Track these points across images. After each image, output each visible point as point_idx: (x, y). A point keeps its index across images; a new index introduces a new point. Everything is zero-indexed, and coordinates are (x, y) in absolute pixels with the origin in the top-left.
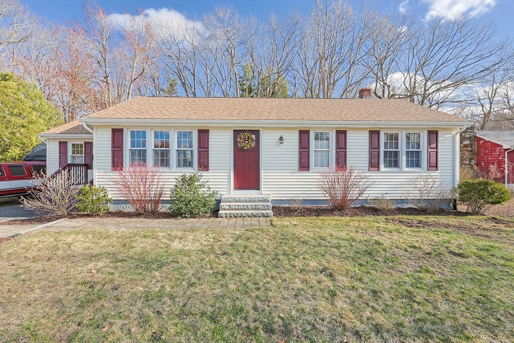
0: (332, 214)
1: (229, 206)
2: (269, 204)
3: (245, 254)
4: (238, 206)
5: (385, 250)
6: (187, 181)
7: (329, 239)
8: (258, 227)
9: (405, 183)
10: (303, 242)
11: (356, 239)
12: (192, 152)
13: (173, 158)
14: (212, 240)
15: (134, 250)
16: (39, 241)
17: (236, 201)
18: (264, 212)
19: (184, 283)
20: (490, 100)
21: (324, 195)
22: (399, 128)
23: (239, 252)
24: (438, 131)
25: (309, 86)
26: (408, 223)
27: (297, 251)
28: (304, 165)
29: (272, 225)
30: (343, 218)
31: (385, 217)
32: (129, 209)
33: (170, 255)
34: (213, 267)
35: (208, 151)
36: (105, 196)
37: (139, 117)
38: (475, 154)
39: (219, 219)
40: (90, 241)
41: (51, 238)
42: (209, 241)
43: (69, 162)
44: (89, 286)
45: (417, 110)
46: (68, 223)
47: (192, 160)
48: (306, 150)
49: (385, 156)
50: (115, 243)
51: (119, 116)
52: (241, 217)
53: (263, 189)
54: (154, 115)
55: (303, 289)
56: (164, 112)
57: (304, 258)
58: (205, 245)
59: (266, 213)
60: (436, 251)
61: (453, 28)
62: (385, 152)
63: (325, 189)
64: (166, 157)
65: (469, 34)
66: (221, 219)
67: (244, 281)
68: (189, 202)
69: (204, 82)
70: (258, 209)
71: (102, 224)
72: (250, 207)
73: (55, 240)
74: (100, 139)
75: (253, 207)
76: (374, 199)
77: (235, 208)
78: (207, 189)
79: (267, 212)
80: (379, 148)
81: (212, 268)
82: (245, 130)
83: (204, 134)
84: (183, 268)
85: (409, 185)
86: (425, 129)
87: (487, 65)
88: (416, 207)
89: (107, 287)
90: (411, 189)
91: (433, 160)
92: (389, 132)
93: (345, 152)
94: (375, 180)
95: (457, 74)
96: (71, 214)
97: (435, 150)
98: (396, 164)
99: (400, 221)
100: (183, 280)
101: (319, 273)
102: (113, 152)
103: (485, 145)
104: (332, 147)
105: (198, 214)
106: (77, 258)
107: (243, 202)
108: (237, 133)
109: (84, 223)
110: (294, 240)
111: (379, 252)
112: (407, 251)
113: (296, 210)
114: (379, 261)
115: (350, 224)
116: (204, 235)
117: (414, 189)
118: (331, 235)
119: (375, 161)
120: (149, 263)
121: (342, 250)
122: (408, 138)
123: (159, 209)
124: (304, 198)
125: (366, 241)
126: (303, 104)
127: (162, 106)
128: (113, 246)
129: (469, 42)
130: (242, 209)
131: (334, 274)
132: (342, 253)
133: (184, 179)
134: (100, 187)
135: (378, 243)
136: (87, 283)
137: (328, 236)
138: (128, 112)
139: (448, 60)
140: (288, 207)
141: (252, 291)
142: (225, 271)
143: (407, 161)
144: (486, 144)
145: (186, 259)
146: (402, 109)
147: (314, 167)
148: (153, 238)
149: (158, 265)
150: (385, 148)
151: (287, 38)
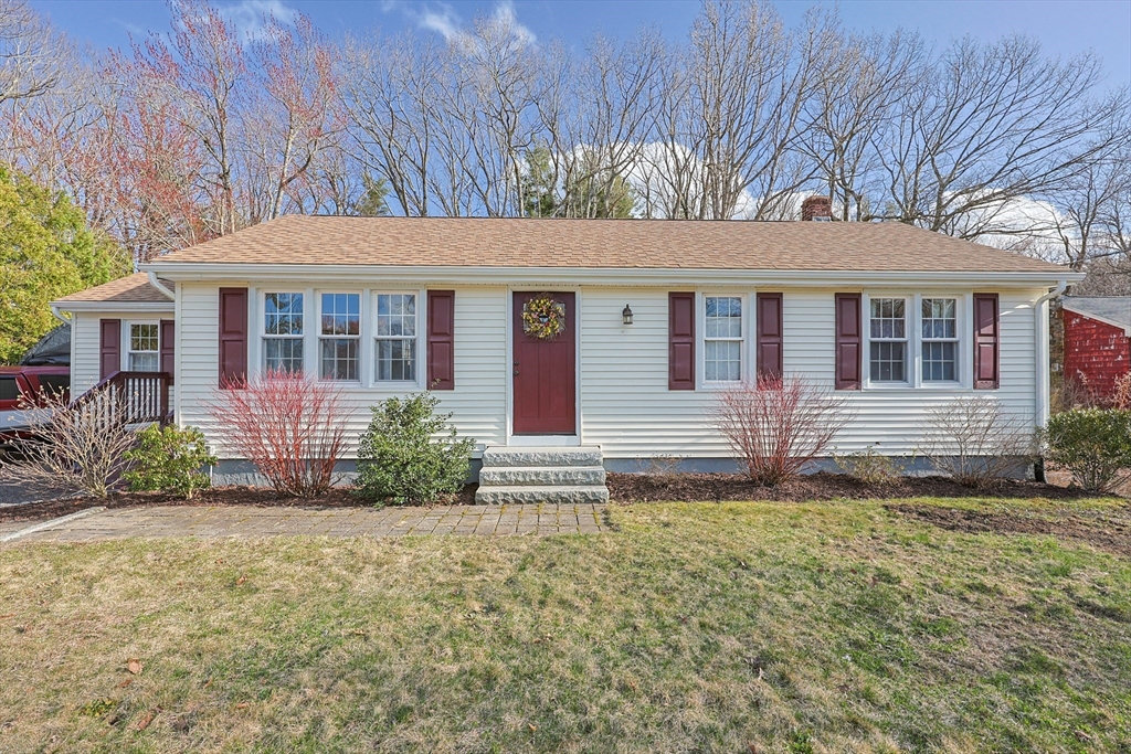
0: (750, 493)
1: (503, 475)
2: (600, 469)
3: (546, 612)
4: (524, 474)
5: (907, 598)
6: (399, 415)
7: (756, 563)
8: (573, 531)
9: (922, 418)
10: (693, 575)
11: (825, 566)
12: (413, 343)
13: (368, 358)
14: (459, 568)
15: (254, 598)
16: (15, 573)
17: (519, 464)
18: (586, 489)
19: (378, 709)
20: (1082, 228)
21: (730, 448)
22: (906, 288)
23: (529, 604)
24: (997, 295)
25: (681, 197)
26: (942, 518)
27: (679, 601)
28: (682, 376)
29: (607, 523)
30: (780, 505)
31: (881, 502)
32: (259, 482)
33: (347, 614)
34: (462, 653)
35: (451, 343)
36: (198, 452)
37: (286, 260)
38: (1061, 349)
39: (478, 508)
40: (146, 572)
41: (47, 564)
42: (451, 571)
43: (125, 366)
44: (112, 717)
45: (943, 246)
46: (100, 520)
47: (413, 362)
48: (685, 340)
49: (873, 355)
50: (208, 579)
51: (238, 257)
52: (531, 502)
53: (583, 434)
54: (322, 255)
55: (713, 731)
56: (346, 248)
57: (702, 625)
58: (440, 584)
59: (593, 494)
60: (1042, 601)
61: (1001, 69)
62: (873, 344)
63: (734, 433)
64: (352, 355)
65: (1038, 82)
66: (484, 507)
67: (545, 698)
68: (404, 465)
69: (446, 187)
70: (573, 483)
71: (187, 523)
72: (552, 478)
73: (57, 568)
74: (192, 314)
75: (561, 477)
76: (849, 457)
77: (516, 481)
78: (450, 434)
79: (594, 489)
80: (858, 334)
81: (457, 657)
82: (540, 292)
83: (441, 302)
84: (380, 656)
85: (934, 422)
86: (967, 289)
87: (1078, 151)
88: (950, 475)
89: (161, 723)
90: (938, 432)
91: (987, 364)
92: (881, 297)
93: (780, 345)
94: (854, 412)
95: (1012, 171)
96: (116, 495)
97: (991, 340)
98: (899, 373)
99: (920, 514)
100: (377, 698)
101: (748, 672)
102: (223, 343)
103: (1084, 330)
104: (748, 333)
105: (426, 495)
106: (99, 625)
107: (536, 464)
108: (520, 298)
109: (141, 520)
110: (668, 568)
111: (895, 604)
112: (965, 600)
113: (665, 486)
114: (901, 633)
115: (802, 520)
116: (438, 554)
117: (945, 432)
118: (761, 554)
119: (849, 365)
120: (289, 639)
121: (797, 599)
122: (926, 312)
123: (332, 481)
124: (684, 456)
125: (854, 572)
126: (675, 232)
127: (343, 236)
128: (202, 587)
129: (1036, 101)
130: (533, 483)
131: (793, 677)
132: (801, 607)
133: (392, 411)
134: (188, 428)
135: (884, 576)
136: (108, 707)
137: (752, 555)
138: (260, 247)
139: (989, 140)
140: (644, 477)
141: (568, 736)
142: (492, 669)
143: (926, 366)
144: (1084, 326)
145: (389, 627)
146: (908, 245)
147: (704, 381)
148: (308, 564)
149: (313, 645)
150: (873, 335)
151: (632, 92)
